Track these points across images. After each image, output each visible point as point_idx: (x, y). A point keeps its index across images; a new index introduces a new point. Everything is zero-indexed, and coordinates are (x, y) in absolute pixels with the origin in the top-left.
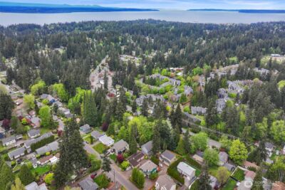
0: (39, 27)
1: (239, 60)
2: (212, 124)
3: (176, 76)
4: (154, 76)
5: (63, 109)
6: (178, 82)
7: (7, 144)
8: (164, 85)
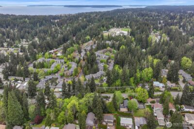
1: (91, 38)
2: (112, 84)
3: (57, 56)
4: (40, 60)
6: (63, 61)
8: (53, 66)
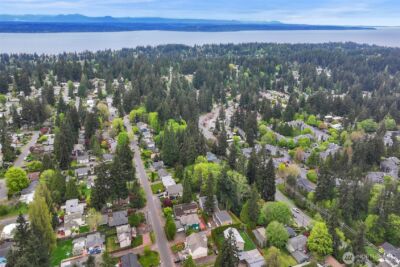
0: (187, 48)
3: (329, 127)
4: (292, 123)
5: (148, 141)
6: (327, 137)
7: (81, 162)
8: (300, 137)
